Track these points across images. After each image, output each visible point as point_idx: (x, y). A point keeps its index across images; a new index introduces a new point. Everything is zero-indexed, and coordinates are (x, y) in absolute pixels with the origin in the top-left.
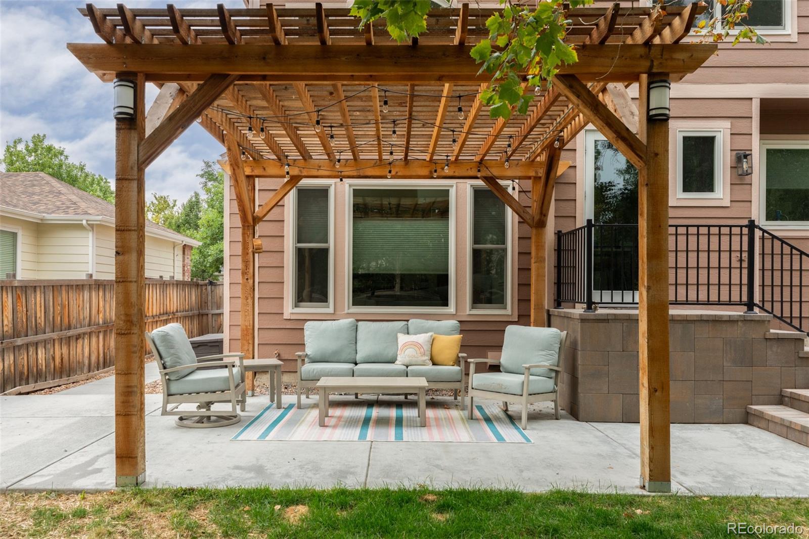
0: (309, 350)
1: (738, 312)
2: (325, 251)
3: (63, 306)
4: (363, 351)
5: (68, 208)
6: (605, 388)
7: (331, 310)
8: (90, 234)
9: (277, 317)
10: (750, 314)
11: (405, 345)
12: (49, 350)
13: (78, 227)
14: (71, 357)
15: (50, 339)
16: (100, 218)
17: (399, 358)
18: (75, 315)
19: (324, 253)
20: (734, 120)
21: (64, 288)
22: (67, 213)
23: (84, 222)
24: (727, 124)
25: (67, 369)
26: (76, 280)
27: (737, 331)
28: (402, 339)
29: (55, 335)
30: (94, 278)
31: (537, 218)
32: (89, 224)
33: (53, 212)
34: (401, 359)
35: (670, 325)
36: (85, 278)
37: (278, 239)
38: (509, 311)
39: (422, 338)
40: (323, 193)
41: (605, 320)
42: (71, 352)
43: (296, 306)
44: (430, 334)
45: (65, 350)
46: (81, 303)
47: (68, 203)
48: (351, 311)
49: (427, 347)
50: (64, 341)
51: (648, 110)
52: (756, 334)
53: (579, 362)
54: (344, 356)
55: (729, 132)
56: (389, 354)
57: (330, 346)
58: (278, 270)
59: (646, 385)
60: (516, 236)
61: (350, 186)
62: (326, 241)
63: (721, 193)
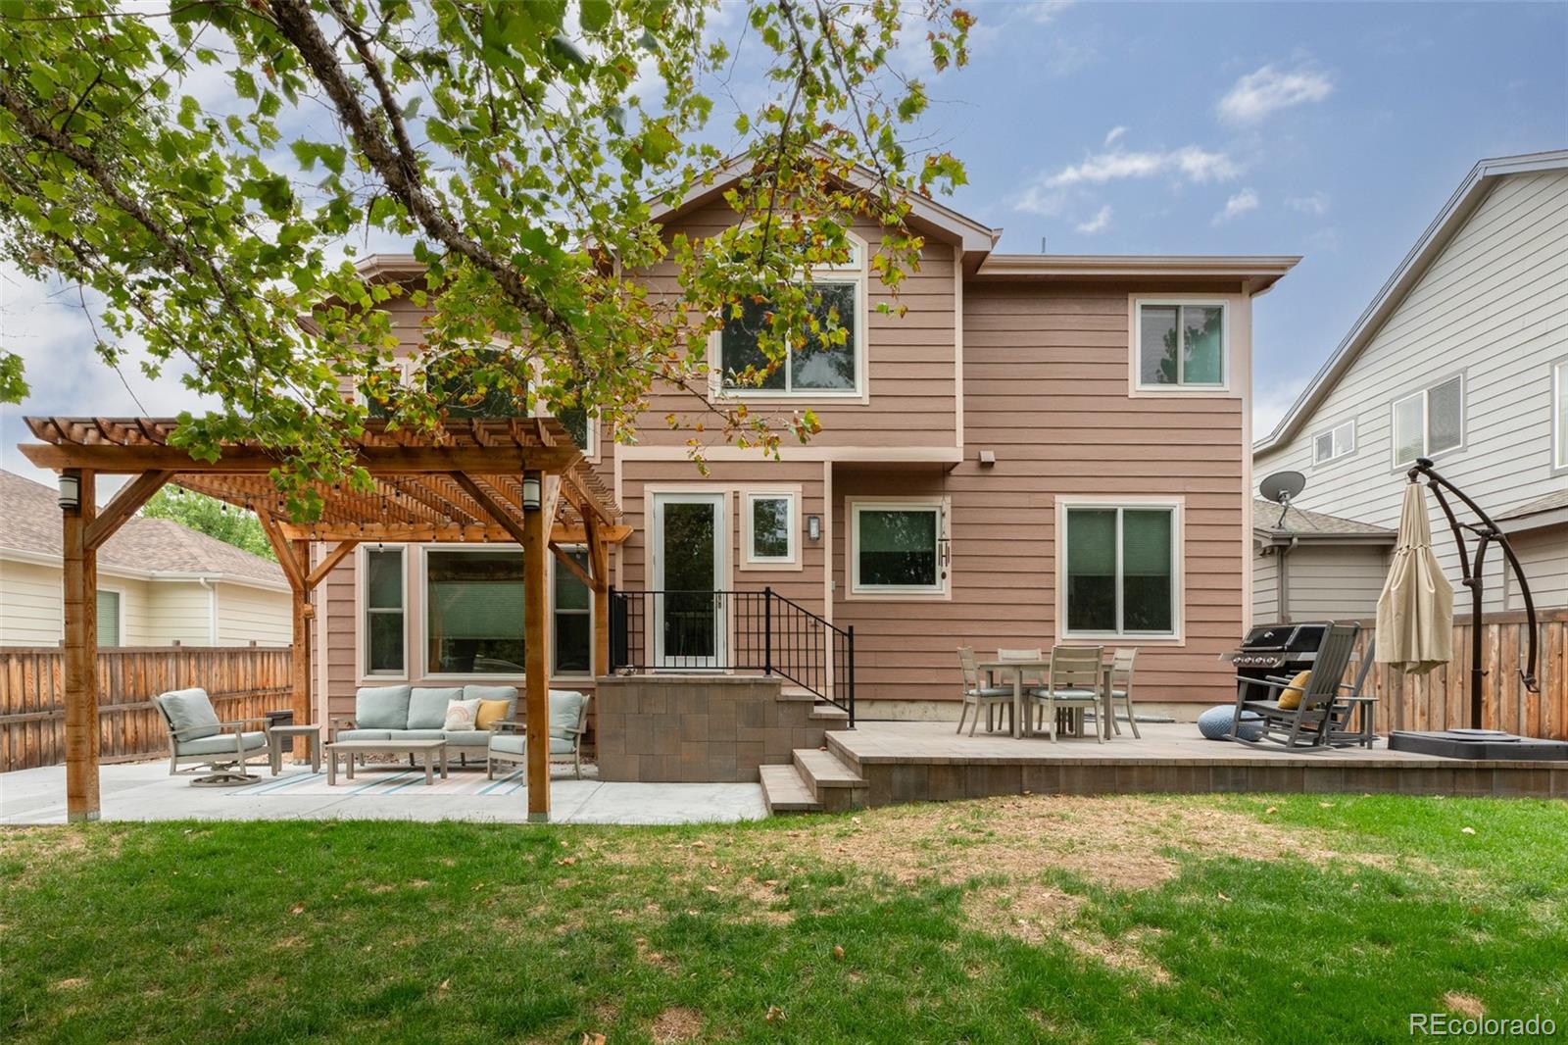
0: (358, 718)
1: (760, 675)
2: (400, 616)
3: (137, 676)
4: (414, 716)
5: (186, 563)
6: (622, 749)
7: (405, 677)
8: (211, 594)
9: (348, 684)
10: (768, 677)
11: (455, 710)
12: (118, 722)
13: (194, 586)
14: (150, 731)
15: (119, 711)
16: (220, 575)
17: (446, 724)
18: (154, 684)
19: (398, 618)
20: (807, 485)
21: (138, 656)
22: (181, 569)
23: (202, 581)
24: (798, 487)
25: (145, 743)
26: (156, 648)
27: (749, 695)
28: (453, 704)
29: (125, 707)
30: (182, 645)
32: (209, 583)
33: (165, 569)
34: (448, 725)
36: (170, 645)
37: (348, 604)
38: (593, 678)
39: (469, 704)
40: (396, 556)
41: (619, 684)
42: (150, 726)
43: (368, 673)
44: (479, 699)
45: (140, 723)
46: (163, 672)
47: (187, 558)
48: (427, 678)
50: (138, 714)
52: (766, 696)
53: (598, 723)
54: (393, 723)
55: (800, 495)
56: (438, 720)
57: (380, 712)
58: (349, 636)
61: (424, 548)
62: (399, 605)
63: (793, 559)
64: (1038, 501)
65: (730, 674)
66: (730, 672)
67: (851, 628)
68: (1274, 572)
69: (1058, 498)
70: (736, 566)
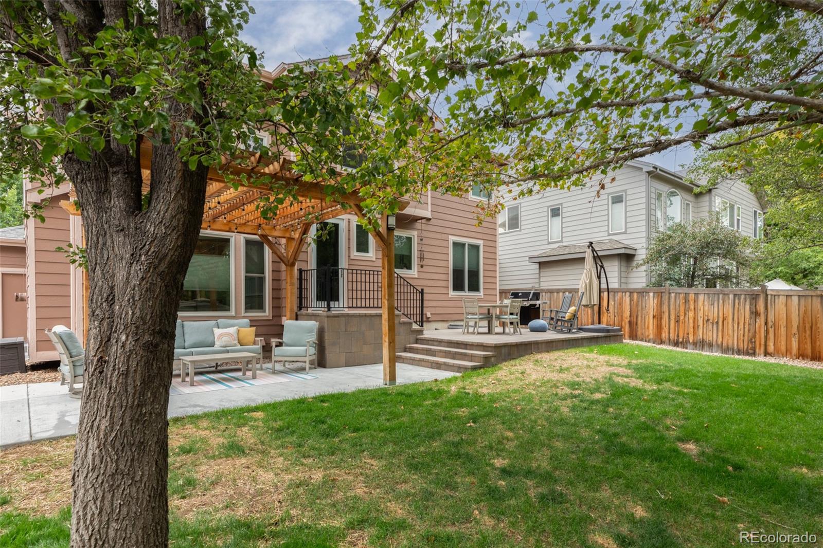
11: (220, 335)
17: (217, 343)
31: (291, 261)
34: (219, 344)
35: (395, 317)
38: (267, 313)
39: (232, 330)
41: (337, 316)
44: (235, 328)
49: (236, 335)
51: (388, 225)
53: (326, 337)
56: (210, 340)
59: (387, 340)
60: (271, 270)
63: (372, 255)
64: (444, 237)
65: (346, 311)
66: (347, 309)
67: (422, 290)
68: (537, 271)
69: (450, 237)
70: (349, 256)
